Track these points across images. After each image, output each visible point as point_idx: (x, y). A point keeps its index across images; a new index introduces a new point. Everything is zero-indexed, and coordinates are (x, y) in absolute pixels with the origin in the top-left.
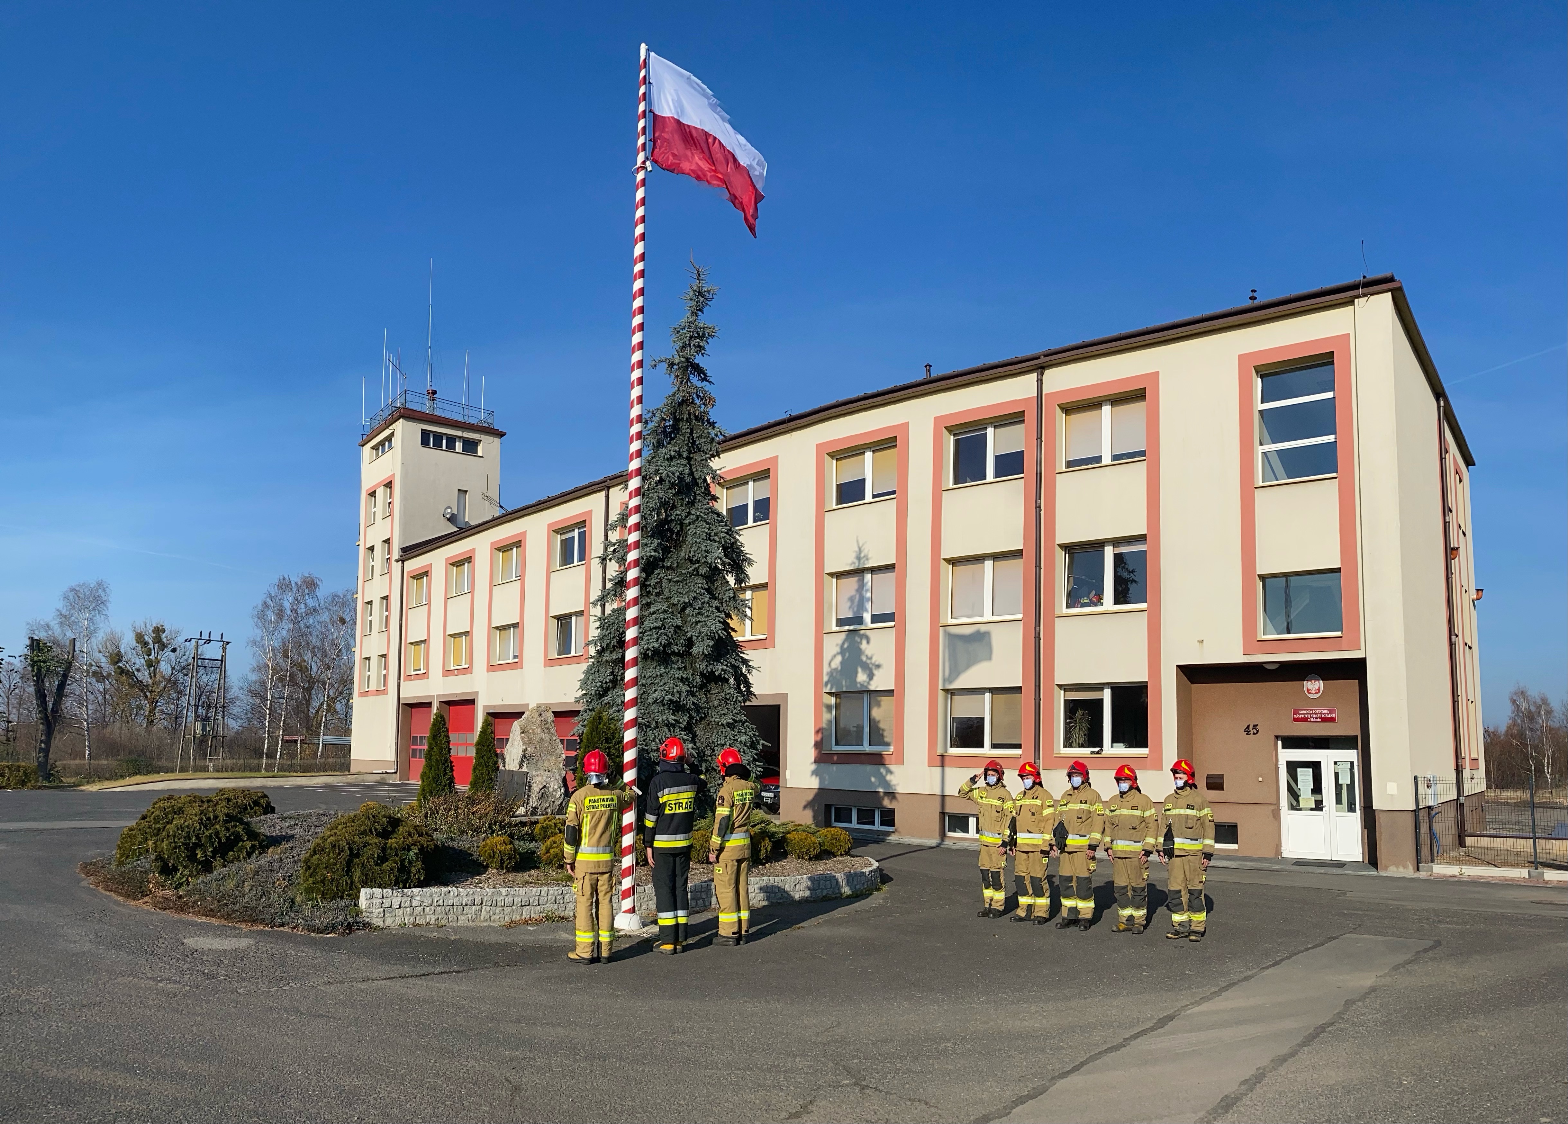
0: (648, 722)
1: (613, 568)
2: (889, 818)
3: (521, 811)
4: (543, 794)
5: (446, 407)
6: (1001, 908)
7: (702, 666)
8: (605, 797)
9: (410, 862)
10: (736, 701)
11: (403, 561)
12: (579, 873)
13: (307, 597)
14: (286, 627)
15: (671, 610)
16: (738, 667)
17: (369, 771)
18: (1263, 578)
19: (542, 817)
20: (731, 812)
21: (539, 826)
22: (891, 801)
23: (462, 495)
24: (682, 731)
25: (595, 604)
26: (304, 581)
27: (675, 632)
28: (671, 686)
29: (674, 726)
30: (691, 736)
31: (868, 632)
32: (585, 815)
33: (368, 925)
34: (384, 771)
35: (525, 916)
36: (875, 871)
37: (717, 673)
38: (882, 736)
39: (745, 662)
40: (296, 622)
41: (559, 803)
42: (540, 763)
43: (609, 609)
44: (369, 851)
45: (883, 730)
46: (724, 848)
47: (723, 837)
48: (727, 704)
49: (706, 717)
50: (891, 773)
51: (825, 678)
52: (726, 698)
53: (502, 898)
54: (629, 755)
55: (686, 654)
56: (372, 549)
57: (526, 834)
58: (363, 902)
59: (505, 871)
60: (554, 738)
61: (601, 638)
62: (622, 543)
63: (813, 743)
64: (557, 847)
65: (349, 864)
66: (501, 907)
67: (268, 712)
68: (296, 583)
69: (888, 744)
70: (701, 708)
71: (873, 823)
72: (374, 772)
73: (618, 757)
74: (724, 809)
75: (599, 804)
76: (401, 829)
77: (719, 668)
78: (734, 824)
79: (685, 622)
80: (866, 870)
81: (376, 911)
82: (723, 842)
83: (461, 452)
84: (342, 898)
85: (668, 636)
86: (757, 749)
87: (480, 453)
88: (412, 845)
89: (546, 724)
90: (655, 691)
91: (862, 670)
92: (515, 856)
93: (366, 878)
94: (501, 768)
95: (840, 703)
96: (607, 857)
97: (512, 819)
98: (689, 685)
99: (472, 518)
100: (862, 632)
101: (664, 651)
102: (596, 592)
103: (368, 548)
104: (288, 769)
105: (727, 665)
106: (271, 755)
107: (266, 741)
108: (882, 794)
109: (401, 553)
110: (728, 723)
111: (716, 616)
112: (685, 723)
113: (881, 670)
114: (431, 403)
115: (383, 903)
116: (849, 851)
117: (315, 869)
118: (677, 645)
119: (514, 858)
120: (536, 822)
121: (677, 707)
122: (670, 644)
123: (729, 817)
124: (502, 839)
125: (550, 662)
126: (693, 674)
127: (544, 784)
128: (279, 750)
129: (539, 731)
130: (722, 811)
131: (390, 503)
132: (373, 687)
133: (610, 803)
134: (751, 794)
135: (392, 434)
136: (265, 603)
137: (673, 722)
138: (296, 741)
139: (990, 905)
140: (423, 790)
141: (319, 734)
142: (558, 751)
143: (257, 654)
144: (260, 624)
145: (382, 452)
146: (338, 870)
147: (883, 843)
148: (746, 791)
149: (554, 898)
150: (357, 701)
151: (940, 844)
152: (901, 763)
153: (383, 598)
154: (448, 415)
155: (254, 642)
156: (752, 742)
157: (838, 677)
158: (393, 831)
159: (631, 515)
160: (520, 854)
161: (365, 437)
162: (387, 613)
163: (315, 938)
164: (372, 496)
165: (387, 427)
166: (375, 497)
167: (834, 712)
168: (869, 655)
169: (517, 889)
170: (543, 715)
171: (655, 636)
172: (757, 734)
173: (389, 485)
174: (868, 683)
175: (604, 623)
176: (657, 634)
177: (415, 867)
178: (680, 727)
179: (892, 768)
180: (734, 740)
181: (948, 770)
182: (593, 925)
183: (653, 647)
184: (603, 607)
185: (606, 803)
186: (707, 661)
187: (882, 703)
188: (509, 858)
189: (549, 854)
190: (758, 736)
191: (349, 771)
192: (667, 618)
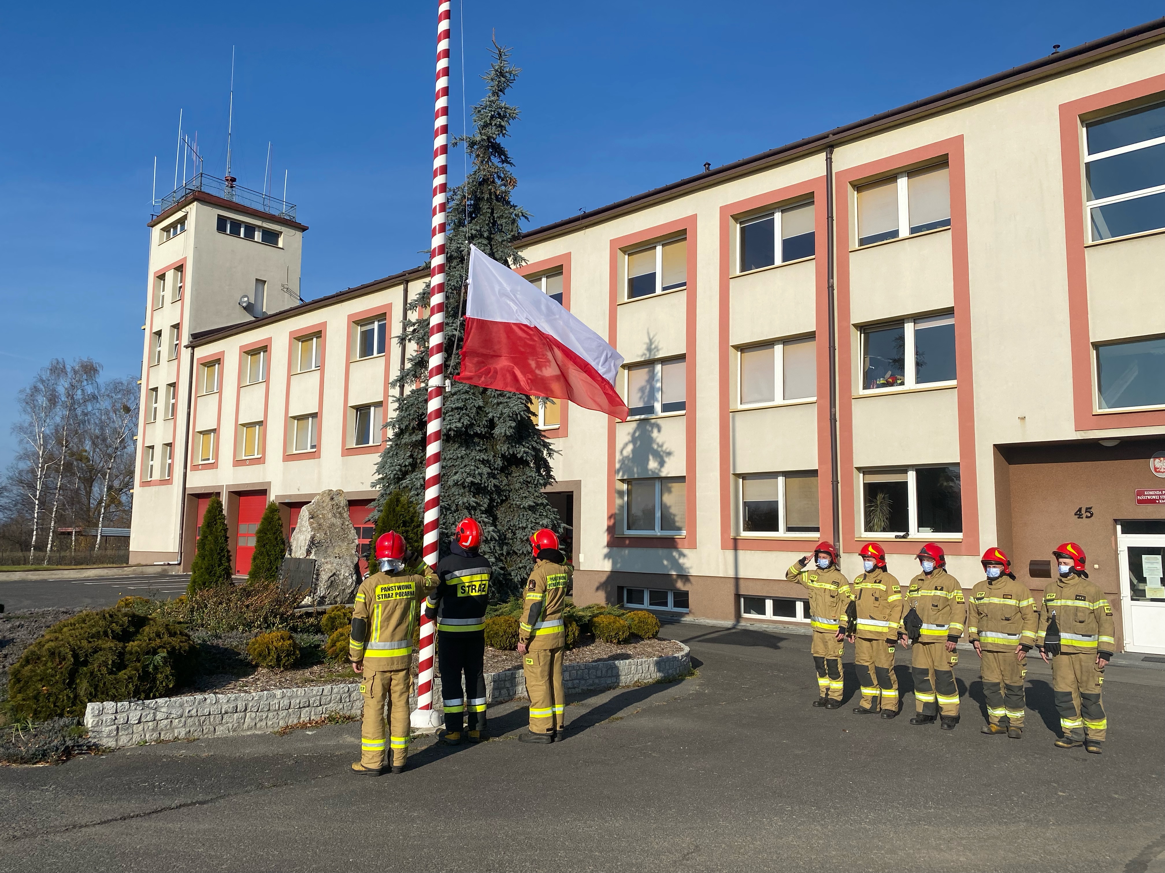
0: (448, 505)
1: (412, 348)
2: (682, 600)
3: (307, 600)
4: (332, 582)
5: (246, 195)
6: (840, 698)
7: (503, 448)
8: (403, 584)
9: (156, 668)
10: (537, 484)
11: (193, 348)
12: (368, 671)
13: (85, 383)
14: (60, 413)
15: (472, 391)
16: (540, 450)
17: (149, 563)
18: (1097, 346)
19: (330, 606)
20: (544, 597)
21: (326, 616)
22: (684, 584)
23: (260, 286)
24: (483, 513)
25: (393, 385)
26: (82, 366)
27: (478, 413)
28: (472, 468)
29: (475, 509)
30: (491, 518)
31: (659, 421)
32: (375, 606)
33: (95, 748)
34: (166, 563)
35: (304, 718)
36: (687, 655)
37: (519, 456)
38: (674, 522)
39: (546, 445)
40: (72, 409)
41: (350, 591)
42: (330, 550)
43: (408, 390)
44: (100, 657)
45: (675, 515)
46: (535, 636)
47: (534, 625)
48: (528, 487)
49: (507, 499)
50: (684, 556)
51: (617, 466)
52: (527, 481)
53: (276, 701)
54: (430, 538)
55: (488, 436)
56: (159, 333)
57: (312, 625)
58: (89, 720)
59: (282, 669)
60: (347, 523)
61: (400, 420)
62: (424, 323)
63: (606, 527)
64: (344, 640)
65: (73, 674)
66: (275, 710)
67: (37, 502)
68: (73, 369)
69: (679, 529)
70: (503, 491)
71: (665, 604)
72: (155, 563)
73: (417, 541)
74: (535, 594)
75: (394, 592)
76: (147, 629)
77: (521, 451)
78: (546, 610)
79: (486, 403)
80: (679, 655)
81: (106, 730)
82: (534, 630)
83: (260, 241)
84: (61, 716)
85: (470, 417)
86: (558, 532)
87: (280, 245)
88: (160, 647)
89: (338, 508)
90: (456, 473)
91: (653, 457)
92: (295, 652)
93: (95, 689)
94: (287, 556)
95: (631, 490)
96: (402, 652)
97: (296, 610)
98: (490, 467)
99: (268, 307)
100: (653, 421)
101: (466, 431)
102: (395, 373)
103: (154, 333)
104: (60, 562)
105: (528, 448)
106: (41, 547)
107: (35, 533)
108: (675, 577)
109: (191, 339)
110: (530, 506)
111: (518, 398)
112: (486, 506)
113: (672, 457)
114: (230, 190)
115: (116, 718)
116: (656, 635)
117: (27, 682)
118: (479, 426)
119: (293, 654)
120: (324, 613)
121: (477, 489)
122: (472, 425)
123: (540, 603)
124: (279, 634)
125: (347, 452)
126: (494, 456)
127: (334, 571)
128: (50, 542)
129: (330, 516)
130: (532, 597)
131: (181, 287)
132: (156, 476)
133: (408, 590)
134: (564, 578)
135: (185, 217)
136: (35, 387)
137: (475, 505)
138: (70, 534)
139: (827, 694)
140: (194, 582)
141: (98, 526)
142: (350, 536)
143: (25, 441)
144: (29, 410)
145: (174, 235)
146: (57, 682)
147: (678, 624)
148: (559, 575)
149: (339, 697)
150: (137, 490)
151: (736, 625)
152: (693, 546)
153: (170, 385)
154: (247, 203)
155: (21, 429)
156: (554, 525)
157: (630, 464)
158: (137, 632)
159: (433, 294)
160: (301, 649)
161: (155, 218)
162: (173, 401)
163: (14, 771)
164: (161, 279)
165: (180, 210)
166: (164, 280)
167: (626, 498)
168: (660, 443)
169: (295, 690)
170: (335, 499)
171: (458, 416)
172: (558, 517)
173: (180, 268)
174: (660, 470)
175: (403, 404)
176: (459, 414)
177: (161, 673)
178: (480, 510)
179: (686, 551)
180: (536, 523)
181: (741, 553)
182: (384, 731)
183: (456, 427)
184: (402, 387)
185: (402, 591)
186: (509, 443)
187: (673, 489)
188: (288, 655)
189: (334, 648)
190: (559, 519)
191: (128, 563)
192: (469, 399)
